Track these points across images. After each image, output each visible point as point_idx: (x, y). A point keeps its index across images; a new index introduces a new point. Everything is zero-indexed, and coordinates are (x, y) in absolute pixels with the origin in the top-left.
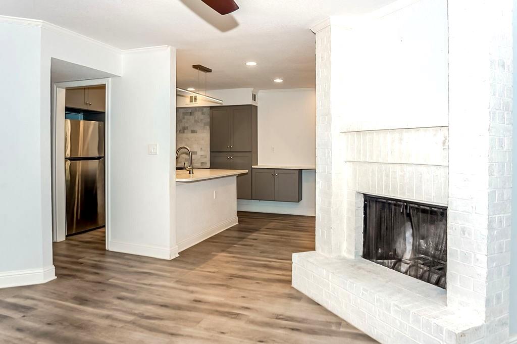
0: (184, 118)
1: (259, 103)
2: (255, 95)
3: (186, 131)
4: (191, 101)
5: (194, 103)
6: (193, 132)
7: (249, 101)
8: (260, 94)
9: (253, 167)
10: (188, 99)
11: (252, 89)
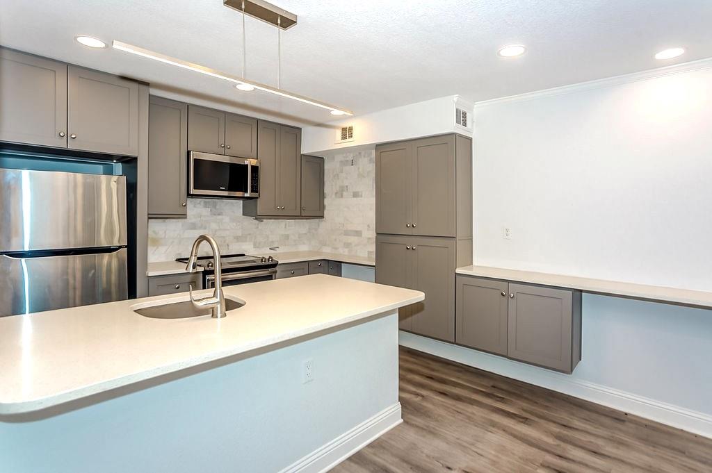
0: (342, 172)
1: (472, 130)
2: (465, 114)
3: (345, 193)
4: (344, 137)
5: (348, 140)
6: (356, 195)
7: (448, 125)
8: (477, 111)
9: (458, 271)
10: (339, 133)
11: (455, 98)
